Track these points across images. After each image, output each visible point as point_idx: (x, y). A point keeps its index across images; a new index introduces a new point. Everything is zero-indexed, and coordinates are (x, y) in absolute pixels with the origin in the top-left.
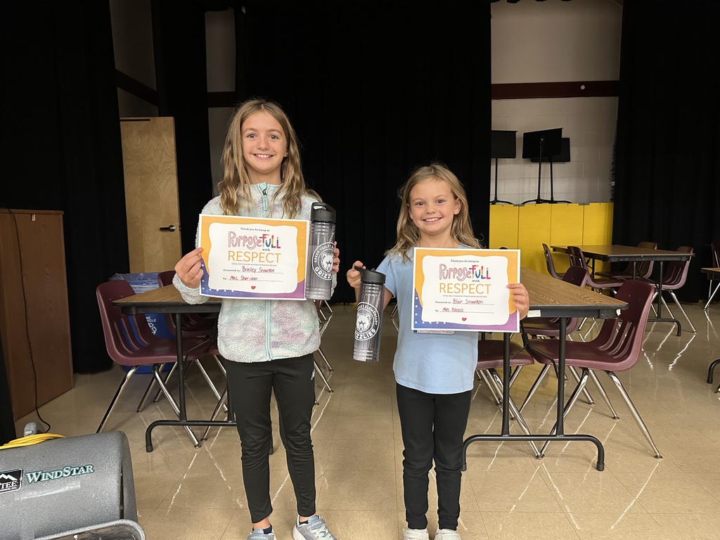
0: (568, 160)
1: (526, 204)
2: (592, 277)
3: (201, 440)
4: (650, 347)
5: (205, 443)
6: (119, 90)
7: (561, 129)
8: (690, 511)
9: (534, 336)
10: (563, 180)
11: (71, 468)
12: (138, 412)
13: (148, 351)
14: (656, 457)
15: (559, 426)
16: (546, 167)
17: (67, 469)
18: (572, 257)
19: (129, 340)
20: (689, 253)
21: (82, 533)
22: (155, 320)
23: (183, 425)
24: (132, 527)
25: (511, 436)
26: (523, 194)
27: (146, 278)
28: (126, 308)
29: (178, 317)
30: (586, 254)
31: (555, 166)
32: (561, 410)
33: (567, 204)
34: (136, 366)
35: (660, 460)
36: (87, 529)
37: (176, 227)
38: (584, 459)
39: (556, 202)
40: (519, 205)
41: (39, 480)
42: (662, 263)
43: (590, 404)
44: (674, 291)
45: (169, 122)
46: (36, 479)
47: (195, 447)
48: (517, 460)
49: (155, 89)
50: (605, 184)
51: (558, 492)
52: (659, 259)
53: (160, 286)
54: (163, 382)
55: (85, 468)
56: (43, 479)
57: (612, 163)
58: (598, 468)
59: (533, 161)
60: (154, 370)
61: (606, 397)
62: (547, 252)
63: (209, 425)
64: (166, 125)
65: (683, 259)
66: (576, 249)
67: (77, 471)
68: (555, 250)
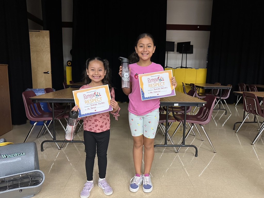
0: (192, 53)
1: (177, 68)
2: (198, 94)
3: (61, 148)
4: (217, 118)
5: (62, 148)
6: (28, 20)
7: (190, 42)
8: (223, 168)
9: (177, 113)
10: (190, 59)
11: (18, 153)
12: (37, 138)
13: (41, 116)
14: (214, 152)
15: (183, 142)
16: (185, 55)
17: (16, 154)
18: (192, 87)
19: (34, 112)
20: (231, 86)
21: (23, 174)
22: (43, 106)
23: (54, 142)
24: (40, 172)
25: (167, 145)
26: (176, 65)
27: (40, 90)
28: (34, 100)
29: (53, 104)
30: (197, 86)
31: (188, 55)
32: (184, 137)
33: (191, 69)
34: (37, 121)
35: (215, 153)
36: (24, 173)
37: (50, 72)
38: (191, 153)
39: (187, 68)
40: (175, 69)
41: (6, 157)
42: (221, 90)
43: (195, 136)
44: (225, 99)
45: (47, 32)
46: (5, 157)
47: (59, 150)
48: (169, 153)
49: (42, 20)
50: (204, 62)
51: (182, 163)
52: (220, 89)
53: (45, 93)
54: (47, 127)
55: (23, 154)
56: (8, 157)
57: (207, 55)
58: (196, 156)
59: (180, 53)
60: (44, 123)
61: (200, 134)
62: (183, 85)
63: (64, 142)
64: (46, 34)
65: (229, 89)
66: (193, 84)
67: (20, 154)
68: (186, 85)
